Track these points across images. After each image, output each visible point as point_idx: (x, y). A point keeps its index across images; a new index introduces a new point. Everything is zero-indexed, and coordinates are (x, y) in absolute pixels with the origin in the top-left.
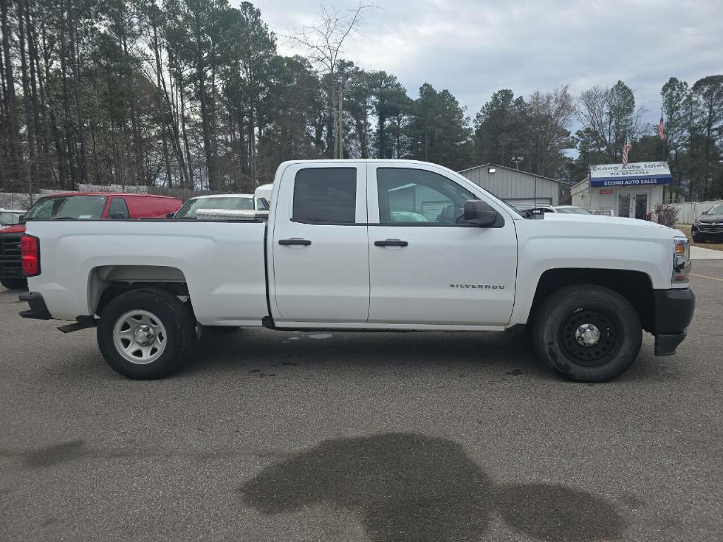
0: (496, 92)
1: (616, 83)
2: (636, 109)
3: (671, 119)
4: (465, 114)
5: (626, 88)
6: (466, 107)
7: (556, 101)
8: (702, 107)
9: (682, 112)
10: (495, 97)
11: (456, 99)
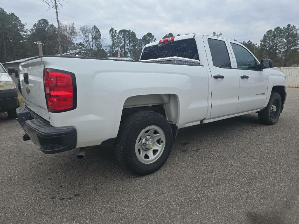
0: (40, 20)
1: (94, 26)
2: (102, 37)
3: (113, 43)
4: (26, 28)
5: (97, 29)
6: (26, 24)
7: (70, 29)
8: (122, 40)
9: (116, 40)
10: (39, 21)
11: (20, 19)
